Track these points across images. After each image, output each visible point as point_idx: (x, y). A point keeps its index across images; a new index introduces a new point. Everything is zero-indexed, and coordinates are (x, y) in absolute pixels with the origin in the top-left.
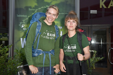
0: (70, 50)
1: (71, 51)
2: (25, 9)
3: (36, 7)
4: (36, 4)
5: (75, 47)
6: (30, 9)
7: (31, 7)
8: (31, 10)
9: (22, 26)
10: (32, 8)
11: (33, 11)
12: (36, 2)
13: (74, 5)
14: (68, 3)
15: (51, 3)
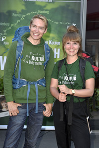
0: (68, 81)
1: (68, 83)
2: (7, 14)
3: (23, 12)
4: (23, 8)
5: (74, 78)
6: (14, 15)
7: (15, 12)
8: (16, 15)
9: (3, 39)
10: (18, 13)
11: (19, 18)
12: (23, 5)
13: (79, 11)
14: (70, 8)
15: (45, 7)
